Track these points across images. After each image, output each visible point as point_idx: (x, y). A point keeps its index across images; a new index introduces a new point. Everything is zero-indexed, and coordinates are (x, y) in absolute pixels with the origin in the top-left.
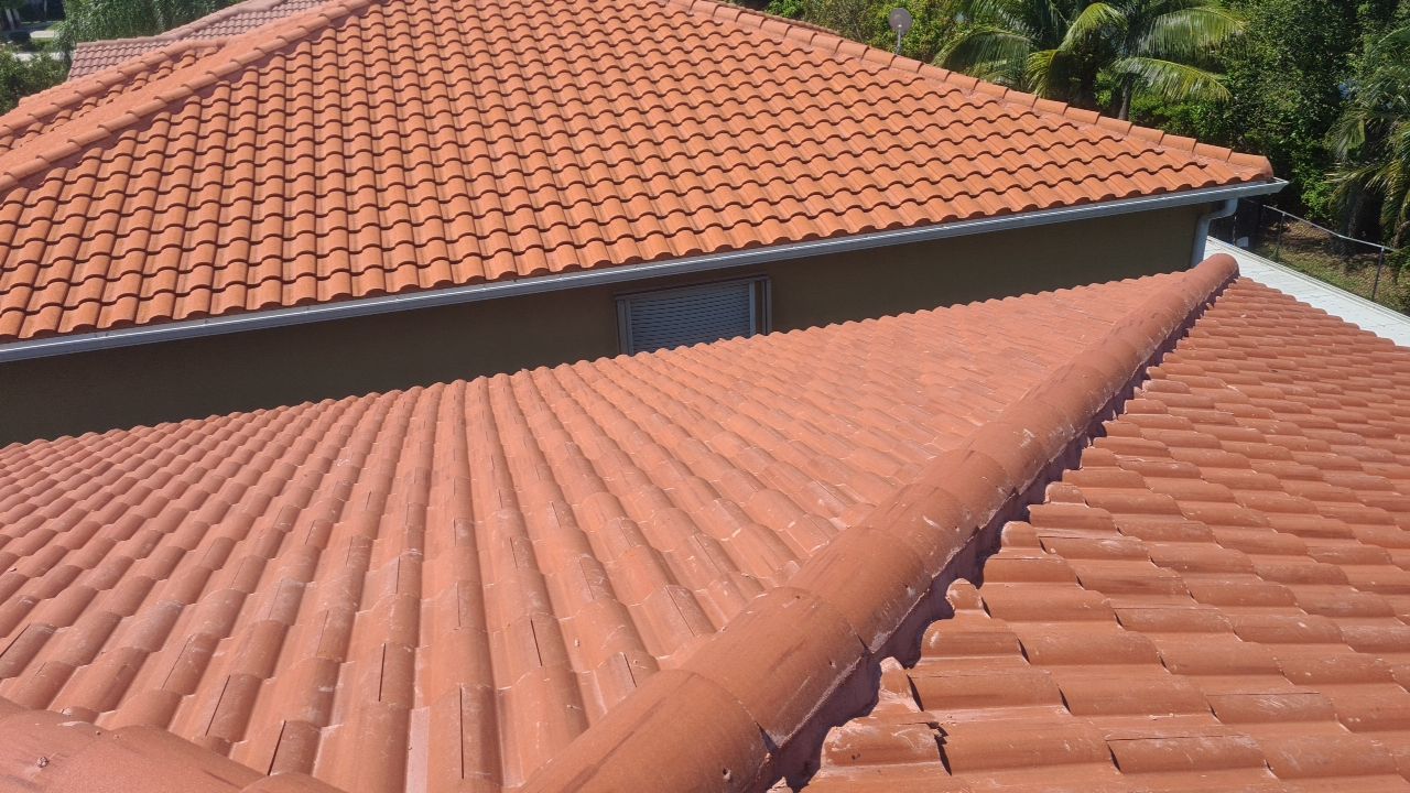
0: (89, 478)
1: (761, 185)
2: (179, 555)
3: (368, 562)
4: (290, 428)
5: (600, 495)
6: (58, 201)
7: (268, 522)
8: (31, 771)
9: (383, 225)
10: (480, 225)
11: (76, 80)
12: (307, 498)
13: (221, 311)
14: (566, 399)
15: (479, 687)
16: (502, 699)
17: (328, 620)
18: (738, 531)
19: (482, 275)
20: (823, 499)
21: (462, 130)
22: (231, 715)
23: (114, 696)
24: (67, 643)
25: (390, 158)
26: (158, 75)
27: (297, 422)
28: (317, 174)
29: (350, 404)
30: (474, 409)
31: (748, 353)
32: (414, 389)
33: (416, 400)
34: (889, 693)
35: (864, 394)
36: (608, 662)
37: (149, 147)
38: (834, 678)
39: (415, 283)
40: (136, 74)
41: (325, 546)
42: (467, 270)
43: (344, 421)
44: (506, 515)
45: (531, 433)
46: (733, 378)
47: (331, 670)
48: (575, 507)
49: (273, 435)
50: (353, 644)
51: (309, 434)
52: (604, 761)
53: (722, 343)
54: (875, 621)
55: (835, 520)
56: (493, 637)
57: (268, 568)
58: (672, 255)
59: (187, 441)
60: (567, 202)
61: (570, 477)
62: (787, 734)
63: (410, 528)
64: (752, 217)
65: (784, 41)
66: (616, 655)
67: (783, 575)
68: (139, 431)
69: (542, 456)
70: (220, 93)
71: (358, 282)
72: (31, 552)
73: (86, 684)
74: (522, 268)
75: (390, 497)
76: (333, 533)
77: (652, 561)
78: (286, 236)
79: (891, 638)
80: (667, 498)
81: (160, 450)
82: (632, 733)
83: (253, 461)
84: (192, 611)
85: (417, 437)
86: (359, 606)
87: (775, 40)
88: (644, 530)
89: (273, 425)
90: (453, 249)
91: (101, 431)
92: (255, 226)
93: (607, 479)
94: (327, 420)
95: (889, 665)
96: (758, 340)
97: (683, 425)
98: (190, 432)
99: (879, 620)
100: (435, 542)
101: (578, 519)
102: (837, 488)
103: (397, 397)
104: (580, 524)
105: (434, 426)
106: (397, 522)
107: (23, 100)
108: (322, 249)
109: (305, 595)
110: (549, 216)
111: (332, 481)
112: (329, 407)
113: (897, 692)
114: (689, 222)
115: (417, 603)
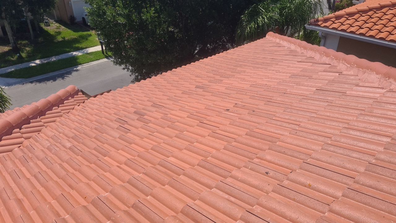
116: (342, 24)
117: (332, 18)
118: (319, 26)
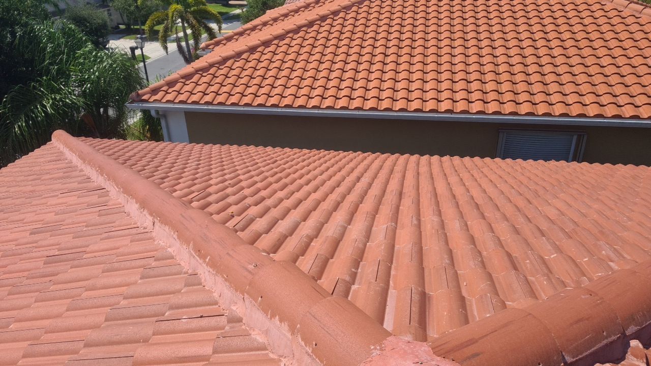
0: (269, 164)
1: (593, 85)
2: (300, 202)
3: (373, 223)
4: (344, 161)
5: (482, 221)
6: (274, 53)
7: (334, 197)
8: (251, 267)
9: (397, 80)
10: (441, 85)
11: (288, 5)
12: (349, 191)
13: (324, 107)
14: (468, 173)
15: (420, 289)
16: (429, 297)
17: (357, 243)
18: (555, 255)
19: (436, 109)
20: (605, 252)
21: (441, 40)
22: (318, 269)
23: (275, 248)
24: (260, 224)
25: (406, 50)
26: (319, 5)
27: (347, 159)
28: (374, 54)
29: (369, 156)
30: (423, 169)
31: (568, 170)
32: (397, 155)
33: (397, 160)
34: (633, 358)
35: (636, 204)
36: (481, 297)
37: (311, 35)
38: (604, 340)
39: (406, 108)
40: (311, 4)
41: (356, 212)
42: (430, 105)
43: (366, 162)
44: (436, 219)
45: (449, 185)
46: (558, 180)
47: (357, 262)
48: (469, 223)
49: (337, 162)
50: (365, 255)
51: (351, 165)
52: (480, 338)
53: (553, 163)
54: (632, 319)
55: (611, 264)
56: (426, 271)
57: (333, 215)
58: (534, 113)
59: (304, 157)
60: (485, 80)
61: (467, 209)
62: (573, 358)
63: (392, 214)
64: (584, 101)
65: (625, 10)
66: (486, 295)
67: (578, 283)
68: (287, 150)
69: (454, 196)
70: (342, 15)
71: (381, 104)
72: (249, 187)
73: (266, 241)
74: (456, 108)
75: (383, 199)
76: (359, 208)
77: (506, 257)
78: (356, 79)
79: (639, 330)
80: (516, 230)
81: (294, 159)
82: (496, 331)
83: (329, 171)
84: (304, 225)
85: (397, 176)
86: (368, 240)
87: (619, 9)
88: (503, 242)
89: (337, 158)
90: (426, 94)
91: (274, 147)
92: (344, 73)
93: (486, 214)
94: (359, 160)
95: (634, 343)
96: (575, 164)
97: (527, 197)
98: (305, 154)
99: (634, 319)
100: (402, 223)
101: (469, 229)
102: (615, 248)
103: (389, 157)
104: (470, 231)
105: (405, 173)
106: (386, 210)
107: (268, 11)
108: (369, 87)
109: (347, 230)
110: (475, 86)
111: (360, 187)
112: (360, 155)
113: (637, 358)
114: (548, 98)
115: (393, 246)
116: (179, 93)
117: (162, 88)
118: (146, 101)
